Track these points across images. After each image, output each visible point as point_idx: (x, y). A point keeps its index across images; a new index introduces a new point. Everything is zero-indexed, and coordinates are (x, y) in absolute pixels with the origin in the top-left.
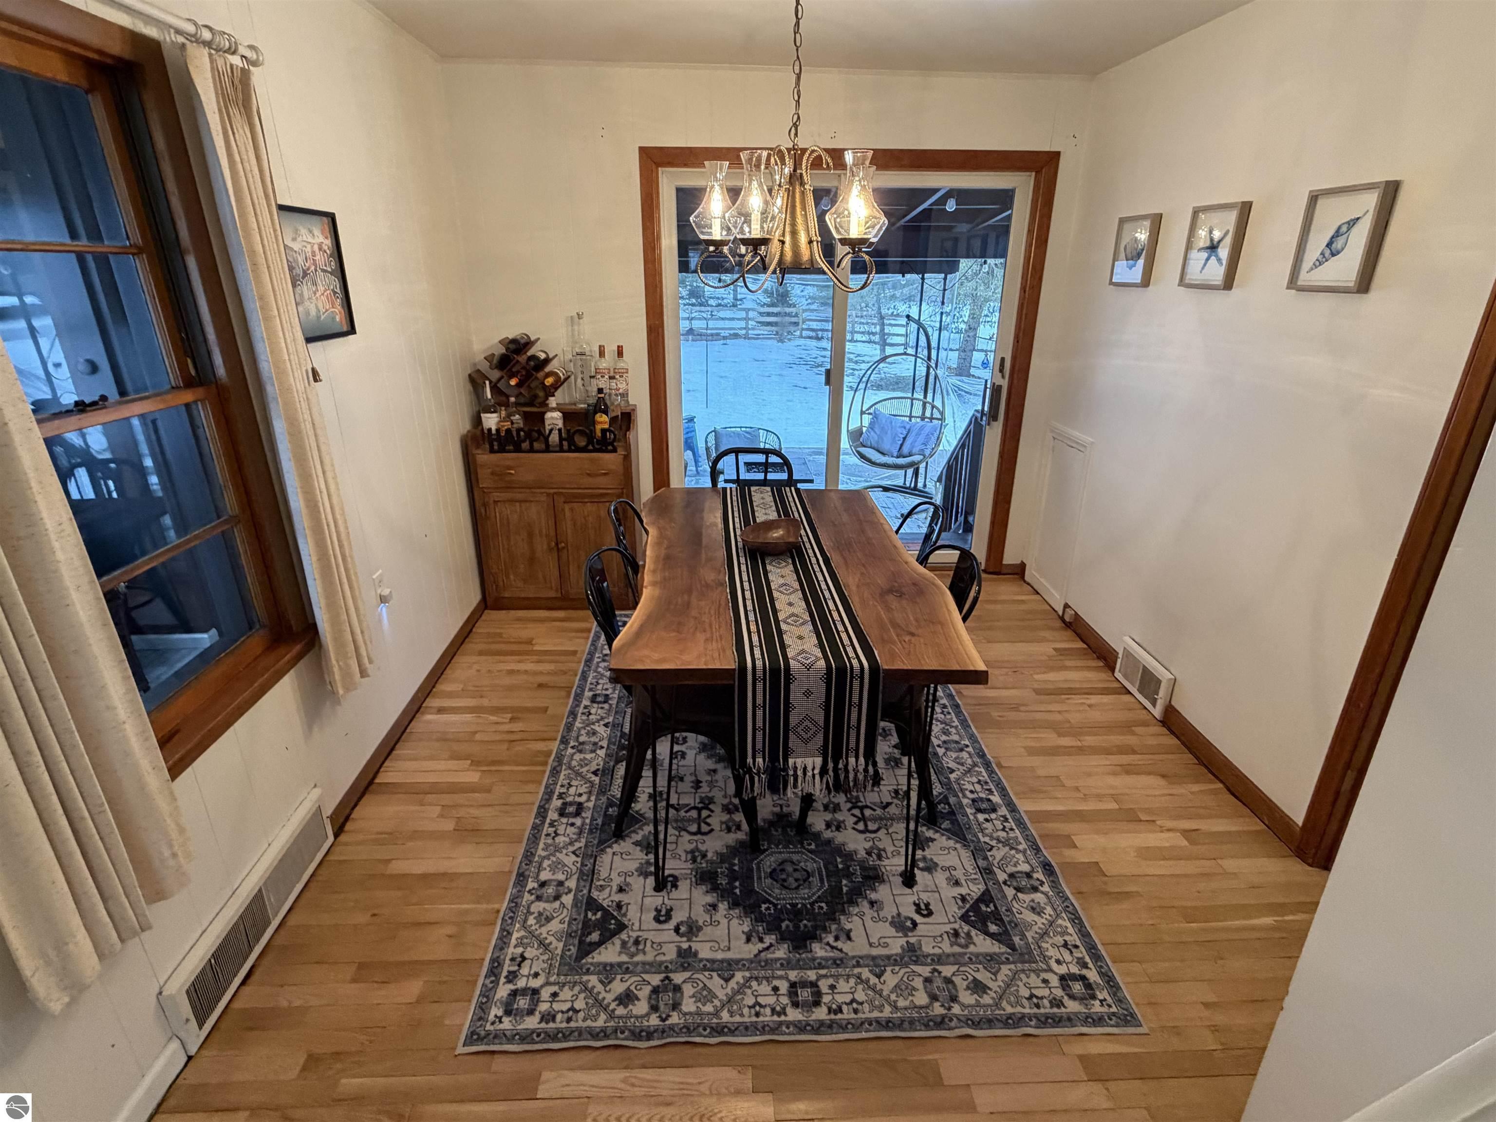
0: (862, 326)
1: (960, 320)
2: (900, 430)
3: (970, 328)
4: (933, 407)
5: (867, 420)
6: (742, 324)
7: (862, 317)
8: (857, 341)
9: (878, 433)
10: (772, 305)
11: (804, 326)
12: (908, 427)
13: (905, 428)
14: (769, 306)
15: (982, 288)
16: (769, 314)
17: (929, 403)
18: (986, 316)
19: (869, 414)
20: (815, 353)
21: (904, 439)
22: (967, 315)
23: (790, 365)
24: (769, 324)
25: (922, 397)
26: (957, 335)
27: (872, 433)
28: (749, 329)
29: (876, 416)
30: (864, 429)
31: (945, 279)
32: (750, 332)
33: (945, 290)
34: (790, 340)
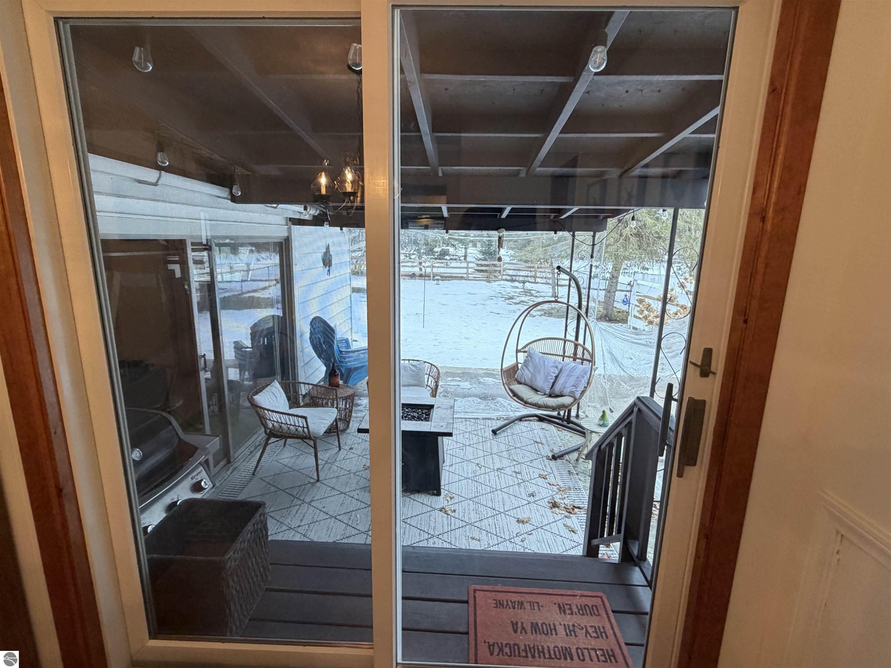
0: (541, 274)
1: (607, 271)
2: (552, 370)
3: (613, 277)
4: (584, 349)
5: (522, 357)
6: (465, 271)
7: (541, 268)
8: (538, 283)
9: (532, 371)
10: (485, 260)
11: (504, 273)
12: (559, 367)
13: (557, 367)
14: (482, 260)
15: (621, 250)
16: (482, 265)
17: (581, 345)
18: (625, 269)
19: (525, 352)
20: (509, 290)
21: (556, 377)
22: (611, 268)
23: (491, 298)
24: (482, 271)
25: (573, 339)
26: (605, 281)
27: (526, 371)
28: (469, 274)
29: (530, 356)
30: (520, 366)
31: (594, 237)
32: (469, 276)
33: (594, 245)
34: (495, 281)
